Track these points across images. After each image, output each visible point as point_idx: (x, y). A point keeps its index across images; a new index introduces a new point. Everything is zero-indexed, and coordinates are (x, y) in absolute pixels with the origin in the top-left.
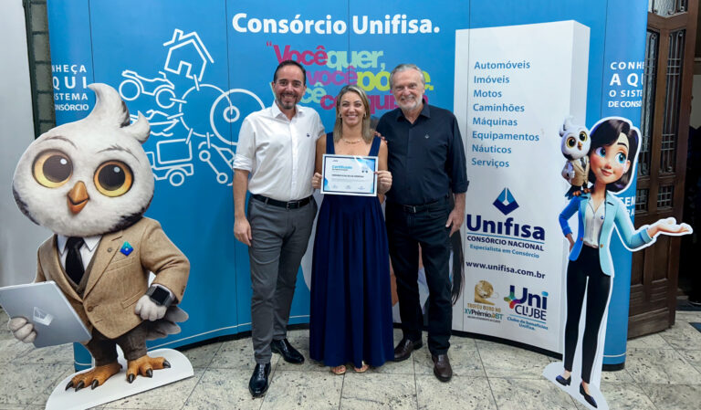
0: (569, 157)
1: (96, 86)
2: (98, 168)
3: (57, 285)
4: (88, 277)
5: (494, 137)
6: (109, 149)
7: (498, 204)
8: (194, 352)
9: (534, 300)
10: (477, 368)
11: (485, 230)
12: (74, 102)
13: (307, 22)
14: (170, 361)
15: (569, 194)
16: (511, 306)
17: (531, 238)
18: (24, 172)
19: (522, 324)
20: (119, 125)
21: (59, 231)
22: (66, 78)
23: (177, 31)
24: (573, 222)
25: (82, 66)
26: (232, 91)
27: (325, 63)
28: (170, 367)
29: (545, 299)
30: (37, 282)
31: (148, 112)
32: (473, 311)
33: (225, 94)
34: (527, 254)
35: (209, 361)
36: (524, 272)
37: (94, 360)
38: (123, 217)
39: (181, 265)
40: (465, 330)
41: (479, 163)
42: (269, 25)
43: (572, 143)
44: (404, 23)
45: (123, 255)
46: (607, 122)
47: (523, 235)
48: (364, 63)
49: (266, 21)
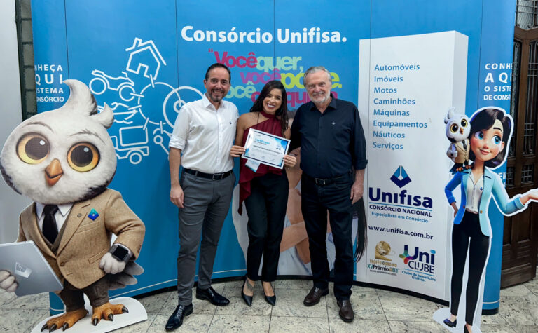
0: (453, 140)
1: (70, 82)
2: (71, 148)
3: (36, 244)
4: (61, 238)
5: (391, 125)
6: (80, 133)
7: (394, 179)
8: (148, 300)
9: (424, 257)
10: (378, 313)
11: (384, 200)
12: (53, 95)
13: (241, 33)
15: (453, 170)
16: (406, 262)
17: (422, 206)
18: (10, 151)
19: (415, 277)
20: (88, 113)
21: (38, 200)
22: (46, 75)
23: (137, 39)
24: (457, 193)
25: (60, 66)
26: (181, 88)
27: (255, 66)
29: (433, 256)
30: (18, 241)
31: (112, 104)
32: (374, 266)
33: (175, 91)
34: (418, 220)
35: (160, 307)
36: (415, 234)
37: (65, 306)
38: (91, 188)
39: (138, 228)
40: (368, 281)
41: (379, 146)
42: (210, 36)
43: (455, 129)
44: (318, 34)
45: (90, 219)
46: (484, 110)
47: (414, 204)
48: (286, 66)
49: (208, 32)
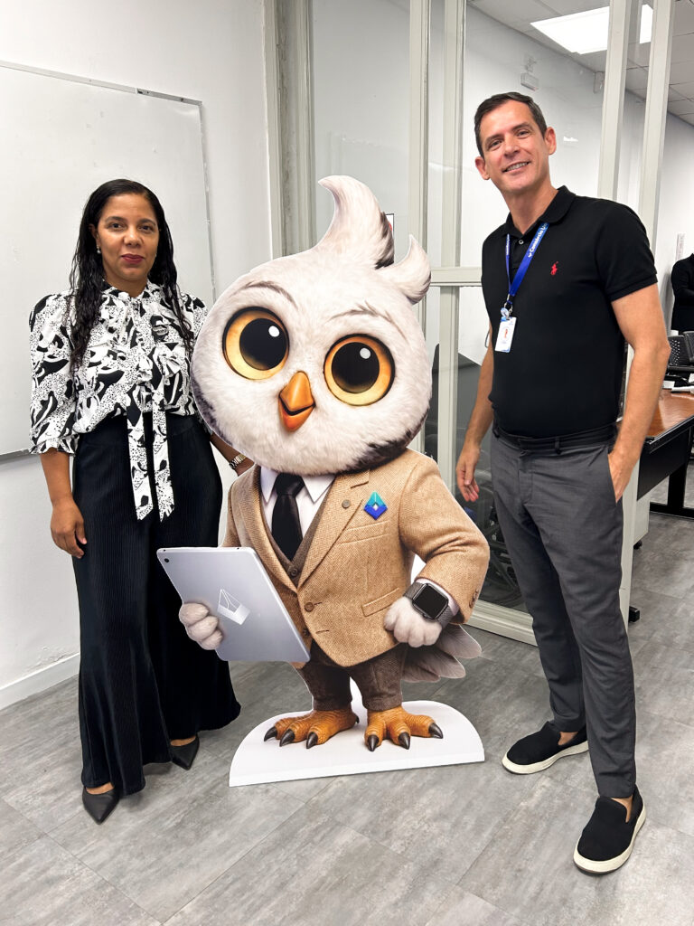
1: (334, 181)
2: (333, 348)
3: (258, 555)
4: (307, 550)
6: (355, 312)
14: (442, 726)
18: (211, 346)
20: (372, 264)
28: (441, 737)
30: (225, 546)
38: (372, 445)
39: (472, 550)
45: (368, 516)
